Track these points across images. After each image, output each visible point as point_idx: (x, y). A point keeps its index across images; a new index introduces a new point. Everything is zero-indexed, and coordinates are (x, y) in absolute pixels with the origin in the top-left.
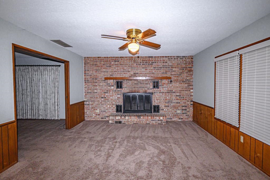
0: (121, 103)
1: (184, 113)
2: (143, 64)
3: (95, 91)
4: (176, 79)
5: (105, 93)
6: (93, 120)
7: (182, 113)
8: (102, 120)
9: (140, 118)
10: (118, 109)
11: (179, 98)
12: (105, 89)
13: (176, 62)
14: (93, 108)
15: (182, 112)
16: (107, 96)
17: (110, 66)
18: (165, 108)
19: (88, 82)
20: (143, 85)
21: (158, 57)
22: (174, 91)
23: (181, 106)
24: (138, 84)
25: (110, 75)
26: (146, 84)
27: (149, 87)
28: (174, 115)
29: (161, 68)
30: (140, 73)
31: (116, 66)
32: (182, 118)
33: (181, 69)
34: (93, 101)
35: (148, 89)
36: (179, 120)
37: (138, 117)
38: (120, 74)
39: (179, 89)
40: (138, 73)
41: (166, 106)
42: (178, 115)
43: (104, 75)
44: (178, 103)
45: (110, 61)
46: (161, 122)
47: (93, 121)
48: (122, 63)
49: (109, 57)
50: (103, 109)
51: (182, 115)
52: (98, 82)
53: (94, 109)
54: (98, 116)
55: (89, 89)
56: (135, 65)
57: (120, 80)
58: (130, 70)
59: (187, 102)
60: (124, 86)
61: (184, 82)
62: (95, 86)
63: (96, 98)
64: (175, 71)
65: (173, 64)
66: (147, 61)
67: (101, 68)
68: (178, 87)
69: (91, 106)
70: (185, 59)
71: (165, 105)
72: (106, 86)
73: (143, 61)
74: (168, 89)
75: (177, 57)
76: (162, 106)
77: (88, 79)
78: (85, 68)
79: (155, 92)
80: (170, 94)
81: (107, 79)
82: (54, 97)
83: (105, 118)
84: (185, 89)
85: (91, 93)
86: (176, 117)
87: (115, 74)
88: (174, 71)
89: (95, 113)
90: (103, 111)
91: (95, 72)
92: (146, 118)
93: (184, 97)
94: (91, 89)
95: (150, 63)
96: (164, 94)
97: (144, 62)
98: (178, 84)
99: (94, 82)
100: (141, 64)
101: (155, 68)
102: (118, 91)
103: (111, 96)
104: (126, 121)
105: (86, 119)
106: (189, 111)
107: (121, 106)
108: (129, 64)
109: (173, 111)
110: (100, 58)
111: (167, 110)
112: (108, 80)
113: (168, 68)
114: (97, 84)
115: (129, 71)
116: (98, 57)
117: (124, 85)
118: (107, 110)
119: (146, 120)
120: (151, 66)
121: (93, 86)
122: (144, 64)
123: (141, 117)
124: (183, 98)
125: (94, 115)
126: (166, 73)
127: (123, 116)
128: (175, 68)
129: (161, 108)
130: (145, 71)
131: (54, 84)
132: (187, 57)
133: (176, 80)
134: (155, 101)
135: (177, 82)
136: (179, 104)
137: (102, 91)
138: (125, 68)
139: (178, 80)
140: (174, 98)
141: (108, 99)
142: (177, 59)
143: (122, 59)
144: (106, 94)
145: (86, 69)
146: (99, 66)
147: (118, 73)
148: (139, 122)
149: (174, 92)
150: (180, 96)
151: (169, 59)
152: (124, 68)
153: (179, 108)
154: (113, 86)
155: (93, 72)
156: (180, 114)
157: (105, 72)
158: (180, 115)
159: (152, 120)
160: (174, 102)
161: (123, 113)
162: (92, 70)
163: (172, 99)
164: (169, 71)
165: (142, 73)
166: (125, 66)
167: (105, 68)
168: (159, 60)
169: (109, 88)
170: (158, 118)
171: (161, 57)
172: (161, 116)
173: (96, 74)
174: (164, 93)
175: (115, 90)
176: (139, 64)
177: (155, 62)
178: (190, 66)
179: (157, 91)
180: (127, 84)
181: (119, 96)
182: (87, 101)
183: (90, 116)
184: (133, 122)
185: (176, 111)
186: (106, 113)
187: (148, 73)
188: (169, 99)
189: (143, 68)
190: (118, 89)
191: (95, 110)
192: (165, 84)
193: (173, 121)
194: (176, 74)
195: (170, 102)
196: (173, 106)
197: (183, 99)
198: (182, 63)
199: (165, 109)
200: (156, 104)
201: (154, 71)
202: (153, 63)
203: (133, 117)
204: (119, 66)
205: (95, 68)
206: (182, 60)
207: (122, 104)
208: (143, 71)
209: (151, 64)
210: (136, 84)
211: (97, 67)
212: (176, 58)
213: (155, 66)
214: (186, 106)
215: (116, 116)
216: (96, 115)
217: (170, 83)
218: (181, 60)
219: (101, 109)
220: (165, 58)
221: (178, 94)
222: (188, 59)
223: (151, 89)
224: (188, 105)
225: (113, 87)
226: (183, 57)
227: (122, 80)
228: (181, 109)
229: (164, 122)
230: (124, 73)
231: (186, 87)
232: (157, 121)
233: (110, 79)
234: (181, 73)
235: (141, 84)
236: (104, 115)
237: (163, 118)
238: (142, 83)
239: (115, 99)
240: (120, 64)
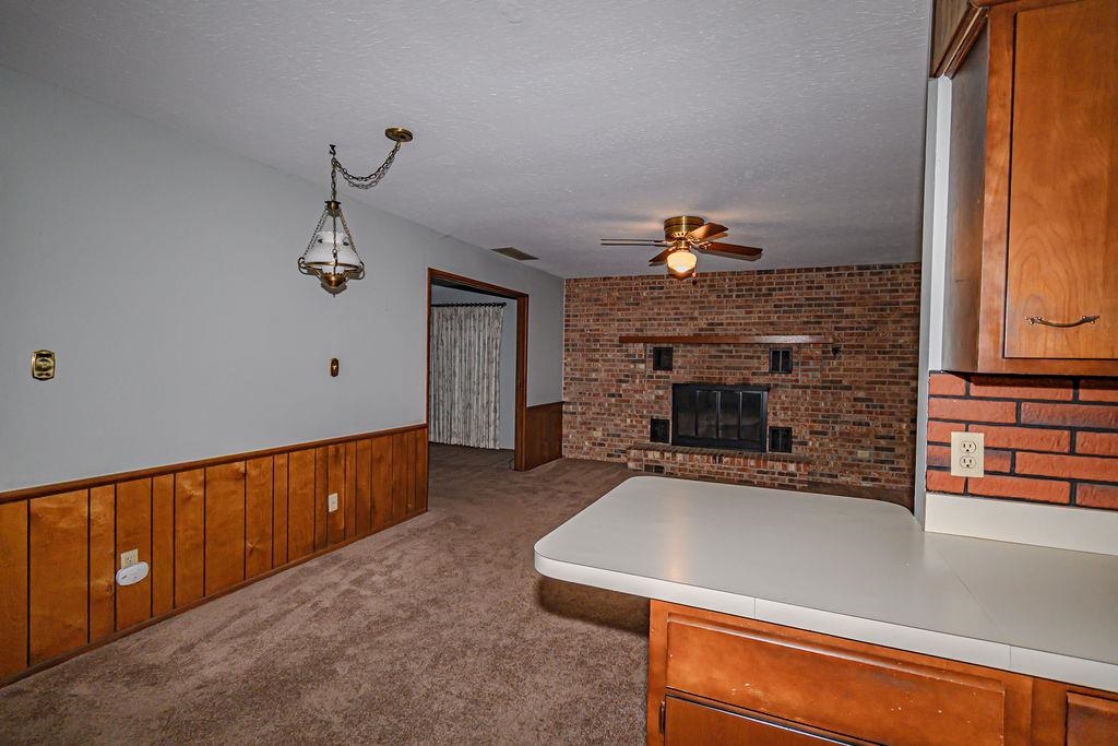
0: (667, 413)
1: (882, 462)
2: (737, 296)
3: (594, 375)
4: (853, 342)
5: (620, 381)
6: (585, 457)
7: (876, 462)
8: (609, 459)
9: (720, 461)
10: (658, 430)
11: (864, 408)
12: (620, 370)
13: (856, 286)
14: (584, 423)
15: (878, 455)
16: (625, 391)
17: (638, 304)
18: (810, 439)
19: (573, 350)
20: (736, 362)
21: (792, 271)
22: (845, 383)
23: (872, 437)
24: (721, 357)
25: (637, 330)
26: (747, 357)
27: (758, 368)
28: (844, 465)
29: (801, 306)
30: (729, 324)
31: (654, 304)
32: (877, 476)
33: (876, 310)
34: (586, 404)
35: (754, 374)
36: (864, 484)
37: (714, 458)
38: (666, 325)
39: (867, 377)
40: (722, 324)
41: (817, 433)
42: (858, 466)
43: (619, 330)
44: (860, 424)
45: (636, 289)
46: (790, 481)
47: (583, 459)
48: (672, 295)
49: (636, 278)
50: (612, 430)
51: (874, 468)
52: (603, 350)
53: (589, 426)
54: (597, 449)
55: (576, 370)
56: (713, 298)
57: (665, 345)
58: (696, 314)
59: (896, 424)
60: (676, 362)
61: (884, 353)
62: (592, 360)
63: (594, 395)
64: (853, 316)
65: (843, 293)
66: (752, 284)
67: (611, 310)
68: (861, 370)
69: (579, 419)
70: (890, 276)
71: (810, 427)
72: (622, 361)
73: (737, 285)
74: (823, 376)
75: (860, 268)
76: (800, 431)
77: (573, 340)
78: (566, 311)
79: (776, 385)
80: (833, 394)
81: (627, 342)
82: (488, 388)
83: (619, 456)
84: (890, 376)
85: (582, 380)
86: (852, 473)
87: (652, 325)
88: (847, 317)
89: (590, 439)
90: (614, 435)
91: (594, 320)
92: (739, 464)
93: (886, 405)
94: (581, 370)
95: (764, 291)
96: (809, 391)
97: (744, 288)
98: (860, 361)
99: (589, 350)
100: (731, 296)
101: (780, 306)
102: (658, 377)
103: (636, 391)
104: (677, 466)
105: (566, 453)
106: (902, 456)
107: (666, 422)
108: (696, 297)
109: (841, 451)
110: (608, 282)
111: (820, 445)
112: (631, 345)
113: (827, 305)
114: (597, 356)
115: (692, 319)
116: (605, 279)
117: (678, 361)
118: (625, 431)
119: (738, 470)
120: (766, 301)
121: (587, 360)
122: (743, 296)
123: (725, 460)
124: (882, 407)
125: (587, 443)
126: (819, 323)
127: (669, 451)
128: (854, 305)
129: (796, 437)
130: (744, 318)
131: (489, 353)
132: (898, 267)
133: (853, 346)
134: (775, 414)
135: (857, 352)
136: (865, 428)
137: (613, 375)
138: (682, 307)
139: (862, 346)
140: (846, 405)
141: (628, 401)
142: (861, 274)
143: (671, 282)
144: (624, 385)
145: (571, 314)
146: (606, 305)
147: (659, 325)
148: (717, 473)
149: (848, 388)
150: (871, 400)
151: (829, 276)
152: (678, 309)
153: (865, 442)
154: (643, 362)
155: (588, 321)
156: (869, 461)
157: (622, 320)
158: (869, 467)
159: (759, 472)
160: (846, 419)
161: (672, 444)
162: (587, 315)
163: (840, 411)
164: (830, 316)
165: (734, 324)
166: (681, 303)
167: (624, 310)
168: (795, 280)
169: (632, 366)
170: (779, 467)
171: (799, 270)
172: (792, 462)
173: (596, 327)
174: (808, 387)
175: (648, 373)
176: (725, 296)
177: (781, 289)
178: (909, 297)
179: (783, 380)
180: (686, 356)
181: (661, 392)
182: (569, 403)
183: (578, 448)
184: (699, 471)
185: (851, 453)
186: (622, 441)
187: (754, 324)
188: (827, 411)
189: (738, 307)
190: (659, 373)
191: (589, 429)
192: (812, 359)
193: (838, 484)
194: (856, 325)
195: (830, 420)
196: (841, 434)
197: (882, 413)
198: (879, 289)
199: (811, 443)
200: (781, 425)
201: (774, 318)
202: (774, 289)
203: (699, 457)
204: (664, 303)
205: (595, 309)
206: (880, 280)
207: (670, 417)
208: (738, 318)
209: (764, 295)
210: (715, 357)
211: (601, 305)
212: (855, 271)
213: (780, 300)
214: (893, 438)
215: (647, 449)
216: (594, 444)
217: (832, 355)
218: (876, 278)
219: (608, 427)
220: (814, 274)
221: (861, 394)
222: (902, 273)
223: (765, 374)
224: (901, 432)
225: (642, 366)
226: (883, 267)
227: (671, 345)
228: (873, 446)
229: (801, 482)
230: (679, 325)
231: (892, 370)
232: (776, 476)
233: (636, 340)
234: (875, 322)
235: (731, 357)
236: (615, 446)
237: (798, 469)
238: (734, 353)
239: (649, 402)
240: (667, 298)
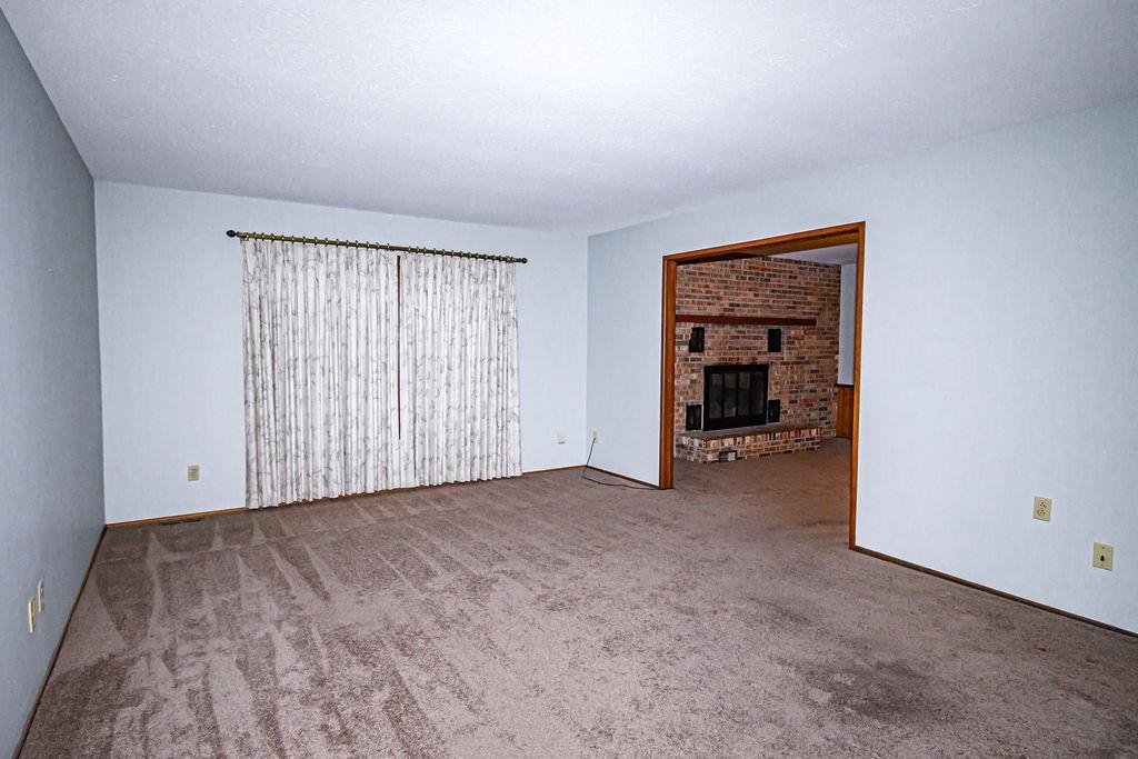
0: (700, 398)
10: (691, 418)
11: (815, 379)
13: (813, 279)
15: (820, 414)
18: (789, 408)
20: (748, 342)
21: (781, 260)
22: (807, 359)
23: (818, 401)
24: (738, 337)
26: (755, 338)
27: (761, 348)
29: (786, 292)
30: (744, 306)
33: (821, 299)
35: (759, 353)
38: (699, 303)
39: (816, 353)
40: (738, 305)
41: (792, 402)
44: (813, 391)
56: (734, 279)
57: (699, 325)
58: (722, 294)
59: (828, 389)
60: (707, 343)
61: (824, 334)
64: (811, 303)
65: (807, 284)
66: (758, 269)
68: (814, 348)
70: (827, 273)
71: (789, 397)
73: (750, 268)
75: (815, 265)
76: (785, 402)
79: (772, 363)
80: (801, 368)
84: (826, 352)
87: (687, 302)
88: (808, 304)
93: (824, 374)
95: (766, 277)
96: (789, 367)
97: (754, 271)
98: (814, 341)
100: (745, 278)
101: (774, 291)
102: (693, 360)
104: (746, 449)
106: (830, 413)
107: (698, 409)
109: (803, 414)
111: (794, 412)
113: (799, 293)
115: (719, 298)
119: (783, 442)
120: (767, 286)
124: (822, 376)
126: (794, 308)
128: (811, 294)
129: (782, 408)
132: (831, 267)
134: (771, 389)
136: (815, 394)
138: (711, 285)
140: (806, 377)
142: (815, 270)
147: (693, 302)
149: (807, 363)
150: (818, 371)
151: (801, 268)
152: (708, 286)
160: (807, 388)
161: (704, 430)
163: (804, 382)
164: (800, 303)
165: (748, 306)
174: (789, 363)
175: (685, 356)
178: (835, 291)
179: (776, 358)
180: (712, 336)
181: (694, 376)
184: (760, 450)
187: (759, 306)
188: (798, 382)
189: (750, 290)
190: (693, 355)
192: (796, 339)
195: (799, 390)
196: (804, 401)
197: (822, 381)
198: (823, 283)
199: (789, 411)
200: (774, 398)
201: (771, 303)
203: (760, 437)
206: (824, 276)
207: (702, 403)
208: (749, 300)
210: (734, 337)
213: (774, 286)
214: (826, 400)
221: (814, 367)
222: (832, 272)
223: (765, 353)
224: (830, 395)
226: (825, 266)
227: (702, 325)
230: (709, 304)
231: (827, 348)
234: (820, 309)
235: (744, 337)
238: (747, 334)
239: (685, 387)
240: (701, 274)
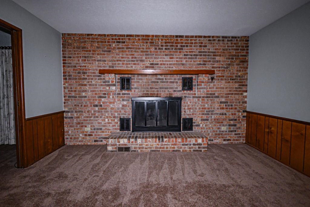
0: (129, 114)
1: (232, 131)
2: (166, 49)
3: (84, 94)
4: (220, 75)
5: (101, 97)
6: (80, 143)
7: (229, 131)
8: (96, 143)
9: (163, 141)
10: (124, 125)
11: (224, 107)
12: (101, 91)
13: (221, 46)
14: (79, 123)
15: (230, 128)
16: (103, 103)
17: (109, 51)
18: (201, 123)
19: (70, 79)
20: (165, 85)
21: (192, 37)
22: (216, 95)
23: (227, 120)
24: (158, 82)
25: (110, 67)
26: (171, 82)
27: (177, 88)
28: (216, 134)
29: (197, 55)
30: (161, 64)
31: (120, 52)
32: (229, 138)
33: (229, 59)
34: (80, 111)
35: (175, 91)
36: (224, 143)
37: (159, 140)
38: (127, 64)
39: (225, 91)
40: (158, 64)
41: (204, 120)
42: (222, 134)
43: (98, 66)
44: (223, 114)
45: (108, 42)
46: (199, 148)
47: (79, 145)
48: (130, 47)
49: (108, 35)
50: (97, 126)
51: (228, 134)
52: (89, 79)
53: (81, 125)
54: (88, 138)
55: (71, 91)
56: (153, 49)
57: (126, 76)
58: (144, 58)
59: (237, 113)
60: (133, 85)
61: (233, 80)
62: (82, 85)
63: (85, 106)
64: (220, 61)
65: (216, 49)
66: (173, 43)
67: (93, 54)
68: (223, 88)
69: (75, 121)
70: (235, 42)
71: (202, 117)
72: (102, 85)
73: (166, 43)
74: (207, 91)
75: (223, 37)
76: (197, 120)
77: (69, 72)
78: (63, 54)
79: (185, 97)
80: (211, 100)
81: (104, 74)
82: (8, 104)
83: (101, 141)
84: (235, 91)
85: (75, 97)
86: (219, 138)
87: (119, 64)
88: (217, 61)
89: (83, 132)
90: (98, 129)
91: (82, 60)
92: (173, 141)
93: (233, 104)
94: (75, 91)
95: (179, 47)
96: (200, 99)
97: (169, 44)
98: (223, 84)
99: (80, 79)
100: (162, 49)
101: (187, 55)
102: (123, 94)
103: (110, 103)
104: (138, 146)
105: (67, 142)
106: (240, 128)
107: (128, 120)
108: (143, 49)
109: (214, 127)
110: (90, 37)
111: (206, 126)
112: (106, 74)
113: (208, 55)
114: (85, 83)
115: (142, 61)
116: (88, 35)
117: (134, 84)
118: (104, 126)
119: (172, 145)
120: (180, 52)
121: (79, 85)
122: (169, 49)
123: (165, 140)
124: (232, 106)
125: (81, 135)
126: (205, 64)
127: (133, 138)
128: (220, 56)
129: (195, 123)
130: (170, 61)
131: (7, 81)
132: (239, 37)
133: (220, 76)
134: (185, 112)
135: (222, 79)
136: (224, 116)
137: (96, 94)
138: (136, 54)
139: (224, 76)
140: (216, 105)
141: (106, 109)
142: (223, 40)
143: (129, 39)
144: (103, 99)
145: (67, 56)
146: (90, 51)
147: (123, 64)
148: (160, 148)
149: (217, 97)
150: (227, 102)
151: (210, 40)
152: (133, 55)
153: (225, 123)
154: (114, 85)
155: (78, 60)
156: (226, 132)
157: (100, 61)
158: (226, 134)
159: (183, 145)
160: (217, 112)
161: (133, 131)
162: (77, 57)
163: (214, 108)
164: (210, 61)
165: (164, 64)
166: (135, 51)
167: (101, 54)
168: (194, 42)
169: (108, 88)
170: (193, 141)
171: (196, 37)
172: (199, 138)
173: (83, 65)
174: (200, 97)
175: (117, 92)
176: (159, 49)
177: (187, 46)
178: (243, 52)
179: (189, 94)
180: (138, 82)
181: (125, 103)
182: (68, 112)
183: (75, 138)
184: (151, 148)
185: (219, 128)
186: (103, 132)
187: (174, 64)
188: (209, 109)
189: (166, 55)
190: (123, 92)
191: (82, 126)
192: (203, 82)
193: (214, 144)
194: (221, 66)
195: (210, 113)
196: (215, 119)
197: (232, 109)
198: (231, 48)
199: (201, 125)
200: (188, 117)
201: (184, 62)
202: (184, 46)
203: (150, 140)
204: (126, 51)
205: (82, 54)
206: (232, 44)
207: (130, 117)
208: (166, 61)
209: (179, 49)
210: (155, 82)
211: (87, 51)
212: (221, 39)
213: (187, 52)
214: (236, 120)
215: (119, 137)
216: (86, 135)
217: (210, 81)
218: (229, 43)
219: (94, 124)
220: (203, 39)
221: (223, 100)
222: (240, 41)
223: (180, 91)
224: (239, 117)
225: (114, 88)
226: (233, 37)
227: (130, 76)
228: (228, 124)
229: (204, 148)
230: (134, 64)
231: (236, 88)
232: (192, 146)
233: (109, 72)
234: (229, 64)
235: (162, 82)
236: (99, 135)
237: (203, 141)
238: (164, 80)
239: (118, 109)
240: (127, 48)
